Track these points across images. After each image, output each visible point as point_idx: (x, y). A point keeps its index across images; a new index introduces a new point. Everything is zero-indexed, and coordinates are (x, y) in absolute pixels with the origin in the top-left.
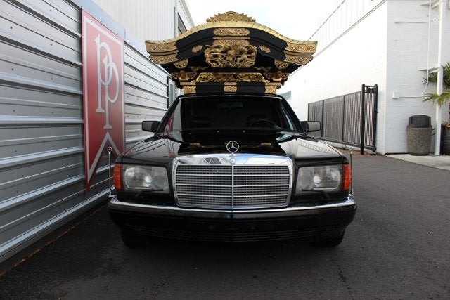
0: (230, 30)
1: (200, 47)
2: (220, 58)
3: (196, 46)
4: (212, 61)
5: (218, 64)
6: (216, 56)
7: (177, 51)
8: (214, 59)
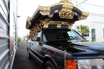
0: (67, 6)
1: (57, 11)
2: (63, 15)
3: (56, 10)
4: (61, 16)
5: (63, 17)
6: (62, 14)
7: (50, 11)
8: (62, 15)
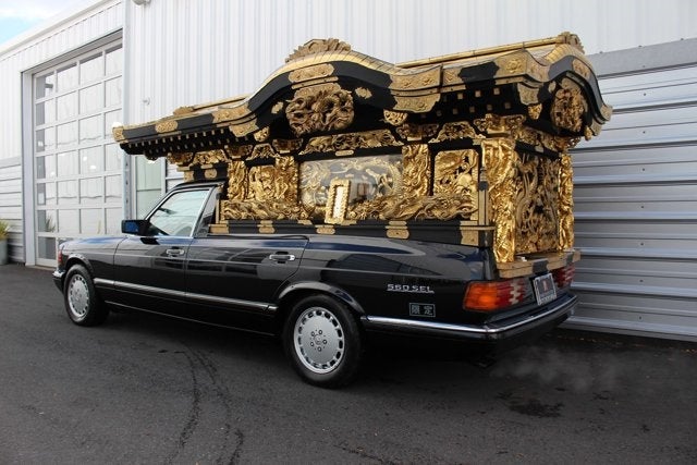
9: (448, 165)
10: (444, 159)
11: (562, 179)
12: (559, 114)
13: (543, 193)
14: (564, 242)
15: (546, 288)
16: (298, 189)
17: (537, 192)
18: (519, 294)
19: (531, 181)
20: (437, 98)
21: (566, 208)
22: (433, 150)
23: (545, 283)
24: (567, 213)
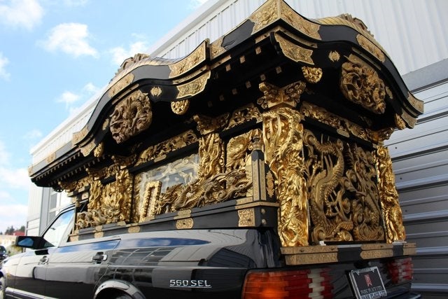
9: (237, 150)
10: (234, 145)
11: (381, 170)
12: (351, 87)
13: (354, 177)
14: (394, 235)
15: (369, 283)
16: (132, 198)
17: (345, 175)
18: (323, 288)
19: (335, 163)
20: (208, 76)
21: (389, 199)
22: (225, 138)
23: (367, 278)
24: (391, 204)
